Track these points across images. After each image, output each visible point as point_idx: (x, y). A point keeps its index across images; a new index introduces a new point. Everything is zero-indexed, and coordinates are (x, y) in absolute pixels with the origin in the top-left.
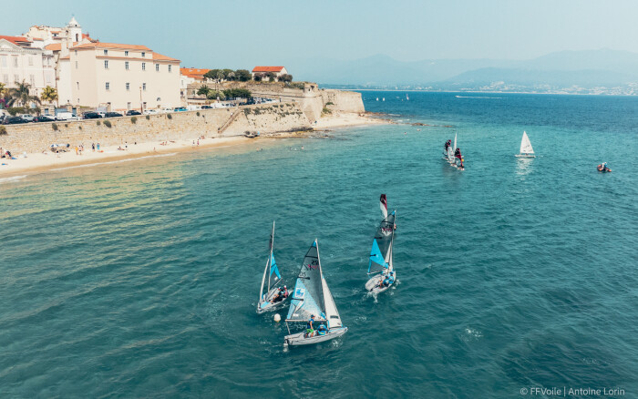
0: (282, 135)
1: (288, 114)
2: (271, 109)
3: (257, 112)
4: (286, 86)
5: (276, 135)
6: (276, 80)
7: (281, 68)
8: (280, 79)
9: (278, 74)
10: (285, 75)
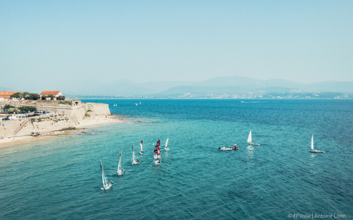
0: (56, 133)
1: (60, 120)
2: (49, 118)
3: (39, 120)
4: (61, 103)
5: (51, 134)
6: (55, 99)
7: (58, 92)
8: (58, 99)
9: (57, 96)
10: (61, 96)
